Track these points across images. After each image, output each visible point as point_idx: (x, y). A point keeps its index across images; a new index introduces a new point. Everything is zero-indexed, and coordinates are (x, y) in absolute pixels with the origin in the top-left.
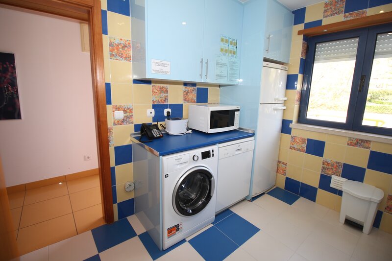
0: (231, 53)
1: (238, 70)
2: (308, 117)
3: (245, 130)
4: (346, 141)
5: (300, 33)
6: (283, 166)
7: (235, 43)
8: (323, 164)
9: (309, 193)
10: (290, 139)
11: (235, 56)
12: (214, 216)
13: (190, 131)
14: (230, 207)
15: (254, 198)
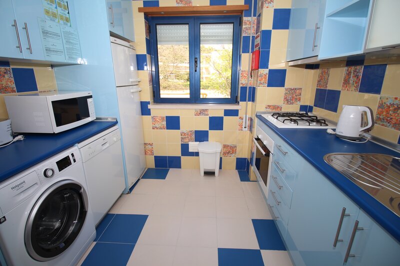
0: (62, 19)
1: (77, 44)
2: (162, 96)
3: (104, 119)
4: (193, 112)
5: (140, 10)
6: (150, 147)
7: (64, 6)
8: (181, 135)
9: (174, 163)
10: (151, 120)
11: (69, 24)
12: (95, 232)
13: (20, 137)
14: (109, 210)
15: (131, 189)
